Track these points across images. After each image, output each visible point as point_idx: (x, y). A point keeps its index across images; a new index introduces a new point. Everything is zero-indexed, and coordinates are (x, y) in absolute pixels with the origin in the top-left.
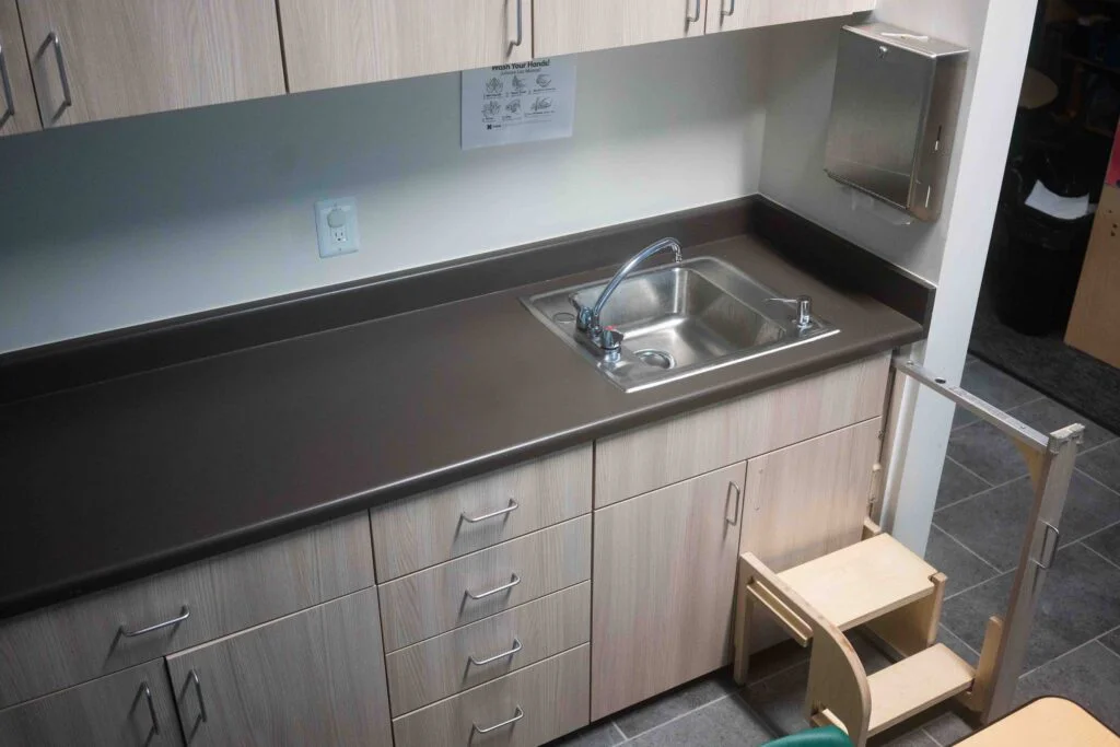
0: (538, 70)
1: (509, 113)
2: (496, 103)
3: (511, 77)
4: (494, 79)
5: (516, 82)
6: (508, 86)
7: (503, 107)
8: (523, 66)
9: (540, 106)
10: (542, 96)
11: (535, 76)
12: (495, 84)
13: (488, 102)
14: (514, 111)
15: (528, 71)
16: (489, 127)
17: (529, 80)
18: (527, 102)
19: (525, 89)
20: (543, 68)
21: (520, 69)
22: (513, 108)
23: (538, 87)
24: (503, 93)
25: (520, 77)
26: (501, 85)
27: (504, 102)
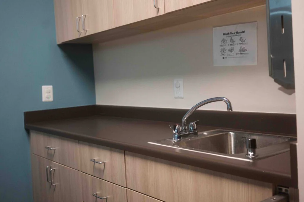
0: (240, 35)
1: (230, 53)
2: (225, 48)
3: (230, 38)
4: (224, 39)
5: (232, 40)
6: (229, 42)
7: (227, 50)
8: (234, 33)
9: (242, 50)
10: (243, 46)
11: (239, 37)
12: (224, 40)
13: (222, 48)
14: (231, 52)
15: (236, 35)
16: (223, 58)
17: (237, 39)
18: (237, 48)
19: (235, 43)
20: (242, 34)
21: (233, 35)
22: (231, 50)
23: (240, 42)
24: (227, 44)
25: (233, 38)
26: (226, 41)
27: (228, 48)
